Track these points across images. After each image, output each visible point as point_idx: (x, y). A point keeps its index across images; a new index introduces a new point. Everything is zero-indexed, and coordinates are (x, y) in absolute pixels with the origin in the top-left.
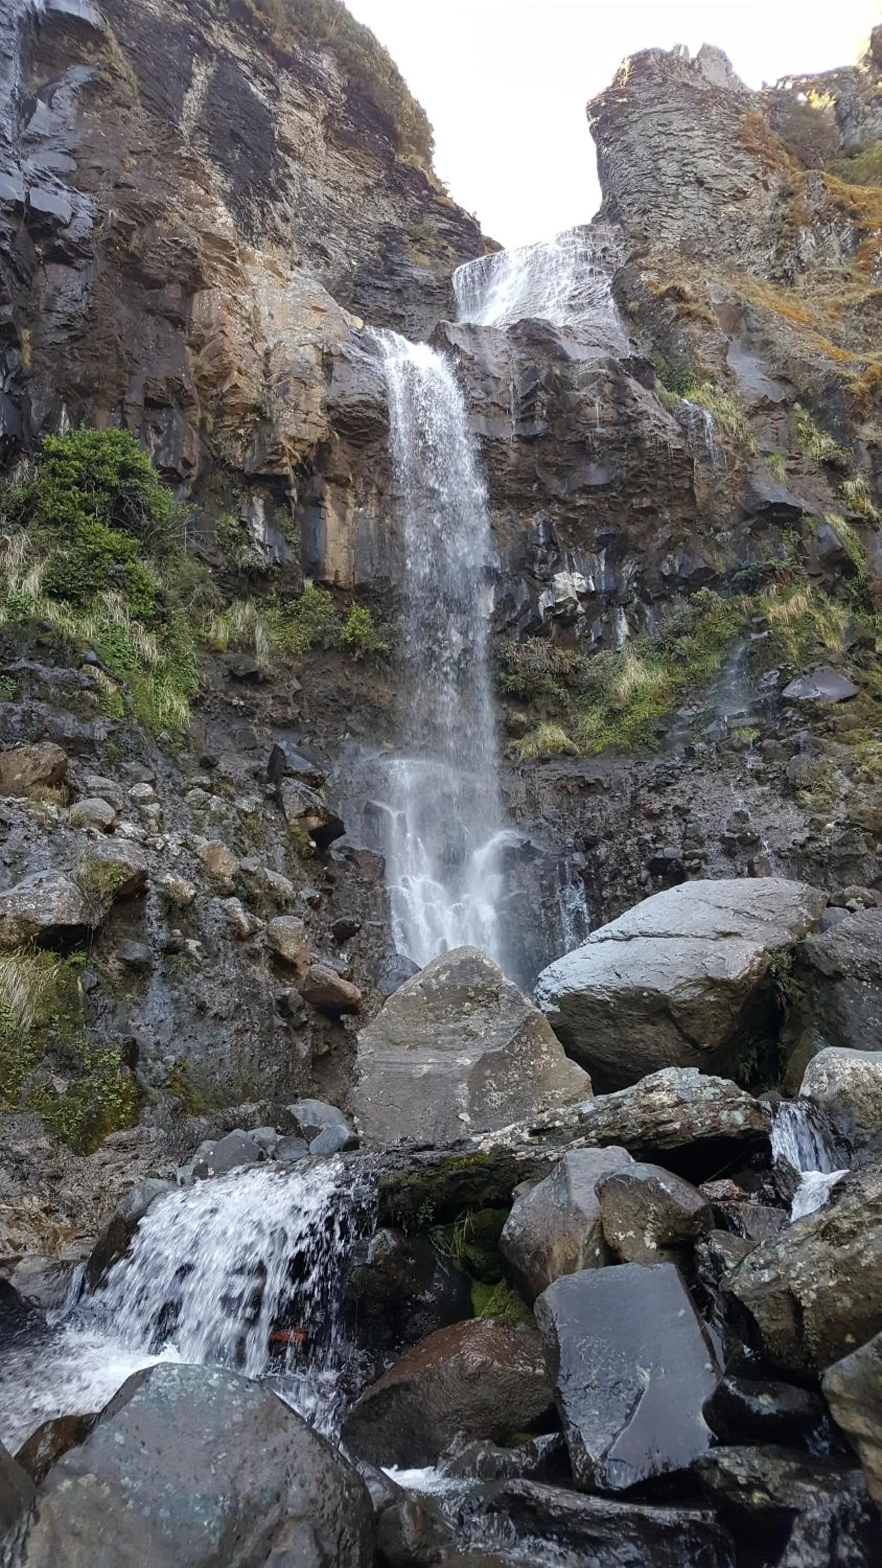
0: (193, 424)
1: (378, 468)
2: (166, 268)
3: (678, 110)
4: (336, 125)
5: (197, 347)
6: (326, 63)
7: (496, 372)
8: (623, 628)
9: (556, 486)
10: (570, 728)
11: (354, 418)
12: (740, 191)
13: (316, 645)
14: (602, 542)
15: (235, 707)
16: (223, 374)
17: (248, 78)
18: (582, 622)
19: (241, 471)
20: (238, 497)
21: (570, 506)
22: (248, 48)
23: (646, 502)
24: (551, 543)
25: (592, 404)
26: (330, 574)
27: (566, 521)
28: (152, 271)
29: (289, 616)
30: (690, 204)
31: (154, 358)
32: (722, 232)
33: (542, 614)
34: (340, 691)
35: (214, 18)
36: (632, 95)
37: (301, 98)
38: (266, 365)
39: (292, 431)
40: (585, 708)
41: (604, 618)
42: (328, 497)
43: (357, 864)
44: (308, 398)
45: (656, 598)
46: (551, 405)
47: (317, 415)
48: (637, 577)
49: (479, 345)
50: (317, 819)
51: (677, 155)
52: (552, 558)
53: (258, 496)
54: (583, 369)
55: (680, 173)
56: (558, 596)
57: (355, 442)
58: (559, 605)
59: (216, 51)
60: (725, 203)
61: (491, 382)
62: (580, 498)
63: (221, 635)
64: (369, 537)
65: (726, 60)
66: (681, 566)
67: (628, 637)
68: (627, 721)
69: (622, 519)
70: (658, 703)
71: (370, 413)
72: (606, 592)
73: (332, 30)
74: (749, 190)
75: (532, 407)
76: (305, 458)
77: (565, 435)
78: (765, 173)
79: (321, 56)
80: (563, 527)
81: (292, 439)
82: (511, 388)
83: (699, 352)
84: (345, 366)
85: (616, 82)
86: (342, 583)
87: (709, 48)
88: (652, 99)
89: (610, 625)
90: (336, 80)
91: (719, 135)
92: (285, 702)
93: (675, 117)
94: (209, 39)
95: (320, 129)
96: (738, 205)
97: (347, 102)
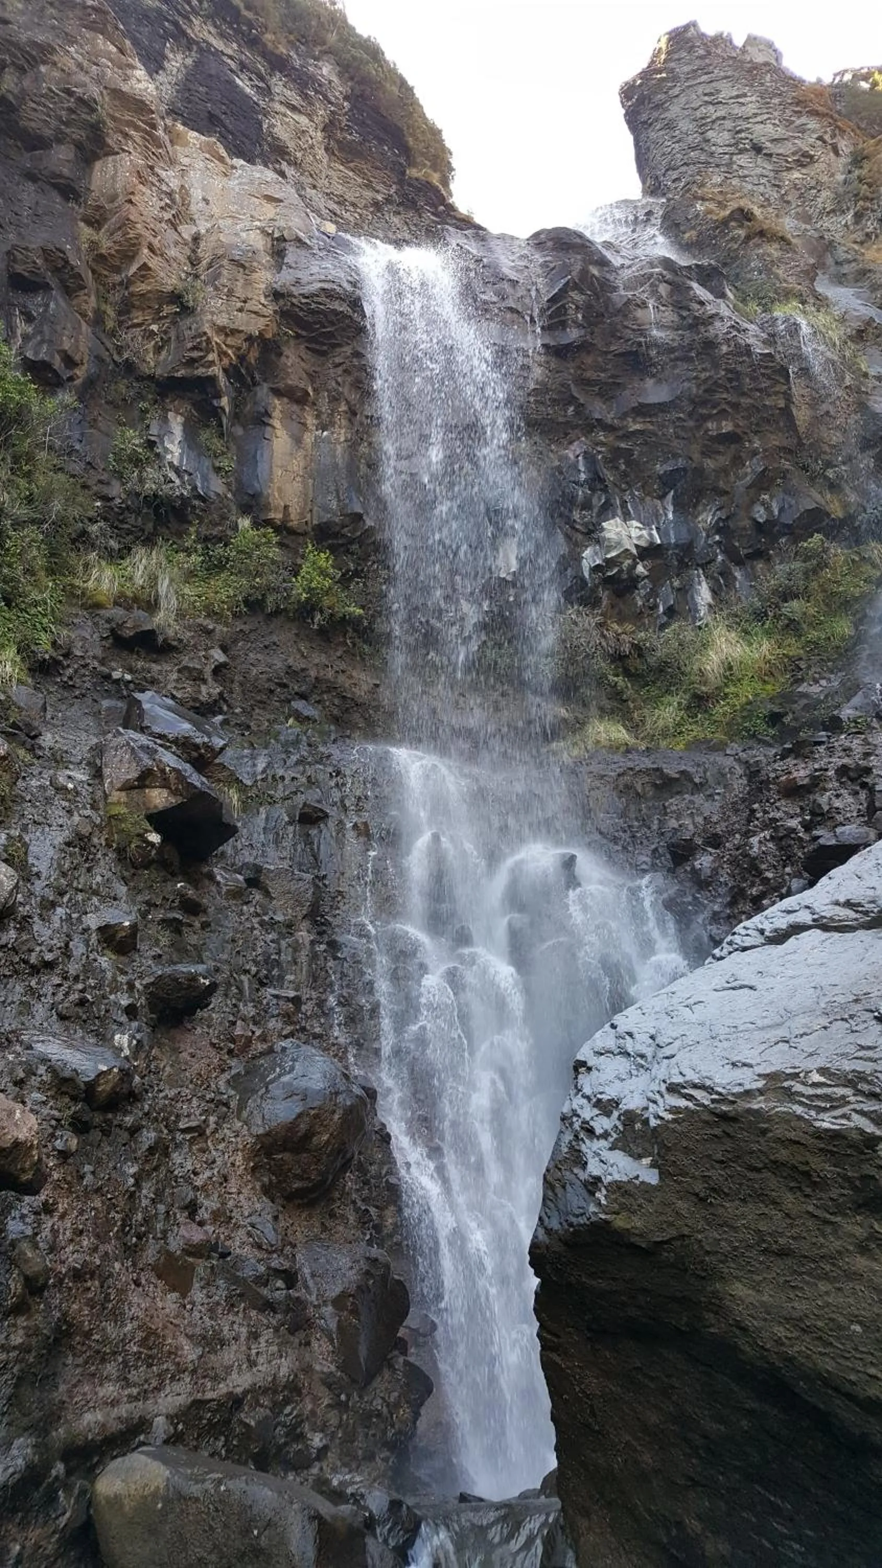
0: (84, 315)
1: (349, 379)
2: (54, 123)
3: (726, 77)
4: (339, 135)
5: (95, 223)
6: (326, 70)
7: (513, 275)
8: (704, 594)
9: (599, 409)
10: (634, 727)
11: (313, 312)
12: (805, 155)
13: (254, 605)
14: (668, 482)
15: (117, 681)
16: (128, 253)
17: (231, 70)
18: (644, 587)
19: (151, 378)
20: (146, 411)
21: (620, 433)
22: (235, 45)
23: (727, 427)
24: (596, 481)
25: (644, 305)
26: (276, 509)
27: (617, 453)
28: (33, 124)
29: (216, 567)
30: (746, 172)
31: (27, 226)
32: (788, 202)
33: (586, 574)
34: (291, 672)
35: (197, 14)
36: (672, 70)
37: (296, 100)
38: (194, 251)
39: (222, 320)
40: (655, 702)
41: (676, 583)
42: (276, 414)
43: (267, 894)
44: (248, 283)
45: (748, 556)
46: (588, 307)
47: (259, 300)
48: (721, 528)
49: (490, 250)
50: (165, 793)
51: (728, 124)
52: (598, 500)
53: (177, 412)
54: (626, 274)
55: (733, 141)
56: (609, 549)
57: (313, 346)
58: (610, 563)
59: (197, 43)
60: (789, 169)
61: (506, 285)
62: (634, 421)
63: (105, 585)
64: (335, 466)
65: (775, 51)
66: (781, 510)
67: (710, 606)
68: (720, 709)
69: (695, 450)
70: (765, 682)
71: (337, 306)
72: (677, 546)
73: (332, 38)
74: (817, 153)
75: (562, 311)
76: (242, 358)
77: (608, 344)
78: (833, 136)
79: (320, 64)
80: (612, 462)
81: (221, 330)
82: (533, 293)
83: (780, 272)
84: (303, 252)
85: (653, 62)
86: (294, 522)
87: (755, 39)
88: (695, 71)
89: (685, 591)
90: (339, 88)
91: (776, 101)
92: (198, 678)
93: (723, 86)
94: (189, 31)
95: (319, 135)
96: (804, 171)
97: (350, 110)
